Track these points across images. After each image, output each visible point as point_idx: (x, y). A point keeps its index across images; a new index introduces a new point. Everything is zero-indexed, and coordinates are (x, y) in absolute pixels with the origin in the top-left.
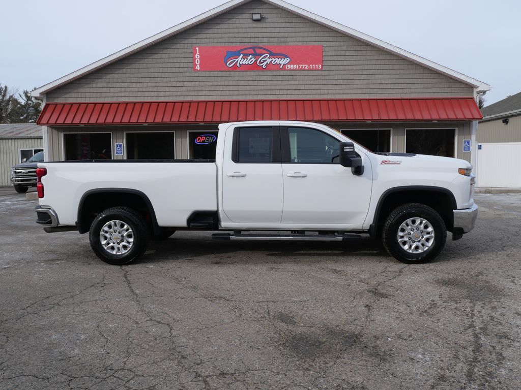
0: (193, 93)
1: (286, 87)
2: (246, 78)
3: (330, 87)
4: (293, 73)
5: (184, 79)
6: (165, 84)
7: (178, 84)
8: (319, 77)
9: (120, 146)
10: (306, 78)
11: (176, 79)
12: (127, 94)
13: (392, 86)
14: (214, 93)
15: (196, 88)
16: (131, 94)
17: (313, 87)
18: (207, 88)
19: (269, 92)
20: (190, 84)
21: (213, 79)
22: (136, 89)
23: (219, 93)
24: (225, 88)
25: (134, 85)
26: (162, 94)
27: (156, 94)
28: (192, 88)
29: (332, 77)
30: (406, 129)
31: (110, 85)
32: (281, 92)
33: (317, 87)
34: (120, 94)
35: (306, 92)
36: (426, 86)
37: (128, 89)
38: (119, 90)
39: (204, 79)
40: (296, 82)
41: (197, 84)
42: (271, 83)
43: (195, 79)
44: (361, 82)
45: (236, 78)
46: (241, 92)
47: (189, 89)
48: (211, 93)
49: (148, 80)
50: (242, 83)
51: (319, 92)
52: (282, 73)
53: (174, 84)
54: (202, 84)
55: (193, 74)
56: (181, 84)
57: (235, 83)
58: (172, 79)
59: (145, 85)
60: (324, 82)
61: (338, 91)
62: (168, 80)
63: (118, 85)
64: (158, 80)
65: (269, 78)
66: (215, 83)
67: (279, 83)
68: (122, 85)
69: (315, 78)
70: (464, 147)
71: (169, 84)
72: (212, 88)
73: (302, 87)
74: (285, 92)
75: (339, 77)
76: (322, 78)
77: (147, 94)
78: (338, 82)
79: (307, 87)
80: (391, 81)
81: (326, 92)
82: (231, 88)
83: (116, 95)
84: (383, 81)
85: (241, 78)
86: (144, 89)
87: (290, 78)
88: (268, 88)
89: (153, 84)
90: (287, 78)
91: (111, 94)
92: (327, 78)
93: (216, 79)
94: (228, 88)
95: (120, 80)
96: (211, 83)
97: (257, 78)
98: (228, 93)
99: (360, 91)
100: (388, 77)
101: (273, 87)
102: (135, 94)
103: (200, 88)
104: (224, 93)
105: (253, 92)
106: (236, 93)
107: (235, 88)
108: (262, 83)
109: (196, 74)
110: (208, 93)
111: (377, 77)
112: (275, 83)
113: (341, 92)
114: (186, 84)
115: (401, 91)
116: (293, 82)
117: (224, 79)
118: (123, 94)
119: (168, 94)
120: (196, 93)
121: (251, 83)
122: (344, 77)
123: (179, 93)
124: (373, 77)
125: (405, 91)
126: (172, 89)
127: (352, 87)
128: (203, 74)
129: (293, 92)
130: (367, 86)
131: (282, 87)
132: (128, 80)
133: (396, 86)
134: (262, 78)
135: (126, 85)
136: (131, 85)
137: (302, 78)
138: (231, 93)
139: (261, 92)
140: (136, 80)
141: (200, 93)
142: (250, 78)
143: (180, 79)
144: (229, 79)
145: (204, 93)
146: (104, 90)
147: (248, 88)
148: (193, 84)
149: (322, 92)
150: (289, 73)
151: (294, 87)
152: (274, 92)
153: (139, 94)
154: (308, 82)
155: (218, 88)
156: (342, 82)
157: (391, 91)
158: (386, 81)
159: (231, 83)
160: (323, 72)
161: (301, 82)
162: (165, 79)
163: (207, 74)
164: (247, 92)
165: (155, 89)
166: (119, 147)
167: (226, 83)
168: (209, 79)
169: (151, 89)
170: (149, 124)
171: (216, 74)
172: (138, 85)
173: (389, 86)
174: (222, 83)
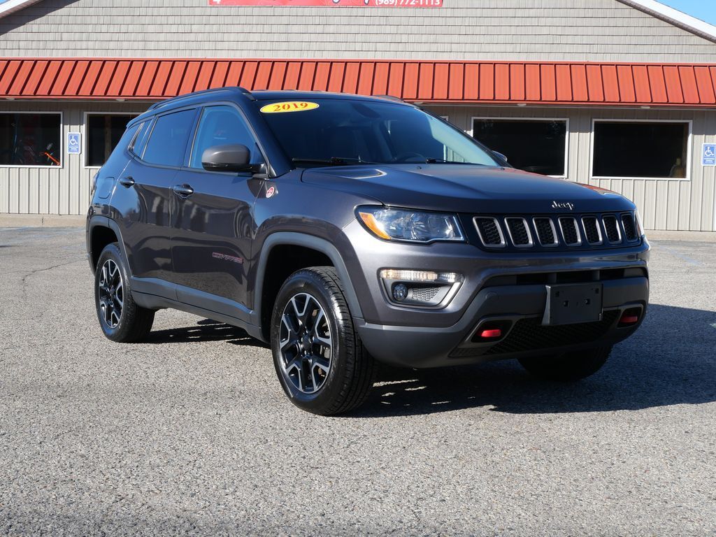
0: (207, 46)
1: (374, 38)
2: (303, 20)
3: (455, 38)
4: (387, 11)
5: (192, 20)
6: (158, 28)
7: (181, 29)
8: (436, 22)
9: (76, 138)
10: (412, 21)
11: (177, 20)
12: (91, 44)
13: (570, 40)
14: (245, 45)
15: (212, 37)
16: (98, 45)
17: (424, 38)
18: (232, 37)
19: (343, 46)
20: (202, 28)
21: (243, 20)
22: (107, 36)
23: (254, 46)
24: (265, 37)
25: (104, 28)
26: (152, 45)
27: (141, 45)
28: (205, 37)
29: (459, 21)
30: (594, 120)
31: (62, 28)
32: (365, 47)
33: (432, 38)
34: (79, 45)
35: (410, 47)
36: (634, 40)
37: (93, 36)
38: (77, 36)
39: (228, 20)
40: (394, 30)
41: (215, 28)
42: (347, 29)
43: (212, 20)
44: (513, 30)
45: (285, 20)
46: (293, 46)
47: (200, 37)
48: (240, 45)
49: (128, 19)
50: (295, 29)
51: (434, 47)
52: (368, 11)
53: (174, 29)
54: (224, 28)
55: (208, 11)
56: (187, 28)
57: (282, 29)
58: (171, 20)
59: (124, 28)
60: (444, 29)
61: (468, 47)
62: (164, 20)
63: (76, 28)
64: (147, 20)
65: (345, 21)
66: (247, 29)
67: (363, 29)
68: (83, 28)
69: (427, 21)
70: (705, 157)
71: (166, 28)
72: (241, 37)
73: (404, 38)
74: (372, 47)
75: (473, 21)
76: (442, 21)
77: (125, 45)
78: (470, 30)
79: (412, 38)
80: (568, 31)
81: (447, 47)
82: (276, 37)
83: (72, 45)
84: (554, 30)
85: (293, 20)
86: (122, 37)
87: (383, 21)
88: (341, 38)
89: (138, 28)
90: (377, 21)
91: (63, 45)
92: (450, 21)
93: (250, 20)
94: (270, 37)
95: (79, 20)
96: (239, 28)
97: (323, 20)
98: (269, 46)
99: (509, 48)
100: (563, 22)
101: (350, 38)
102: (105, 45)
103: (219, 37)
104: (262, 46)
105: (314, 47)
106: (284, 46)
107: (283, 37)
108: (331, 29)
109: (214, 11)
110: (233, 45)
111: (543, 21)
112: (354, 29)
113: (476, 48)
114: (195, 28)
115: (586, 49)
116: (388, 30)
117: (262, 20)
118: (84, 45)
119: (163, 45)
120: (212, 46)
121: (311, 28)
122: (481, 21)
123: (182, 45)
124: (535, 22)
125: (595, 49)
126: (169, 37)
127: (495, 39)
128: (225, 11)
129: (387, 47)
130: (525, 39)
131: (368, 38)
132: (94, 20)
133: (578, 40)
134: (331, 20)
135: (90, 28)
136: (98, 28)
137: (404, 21)
138: (276, 46)
139: (329, 47)
140: (107, 19)
141: (219, 45)
142: (310, 20)
143: (186, 20)
144: (273, 20)
145: (226, 45)
146: (51, 36)
147: (306, 37)
148: (207, 28)
149: (441, 47)
150: (380, 12)
151: (389, 38)
152: (352, 47)
153: (112, 45)
154: (415, 30)
155: (252, 37)
156: (477, 31)
157: (567, 48)
158: (560, 30)
159: (275, 29)
160: (443, 12)
161: (402, 30)
162: (159, 20)
163: (233, 11)
164: (304, 46)
165: (140, 37)
166: (73, 140)
167: (267, 29)
168: (236, 20)
169: (133, 37)
170: (126, 100)
171: (248, 10)
172: (112, 29)
173: (564, 40)
174: (260, 28)
